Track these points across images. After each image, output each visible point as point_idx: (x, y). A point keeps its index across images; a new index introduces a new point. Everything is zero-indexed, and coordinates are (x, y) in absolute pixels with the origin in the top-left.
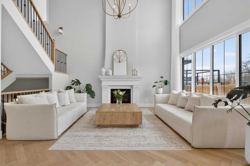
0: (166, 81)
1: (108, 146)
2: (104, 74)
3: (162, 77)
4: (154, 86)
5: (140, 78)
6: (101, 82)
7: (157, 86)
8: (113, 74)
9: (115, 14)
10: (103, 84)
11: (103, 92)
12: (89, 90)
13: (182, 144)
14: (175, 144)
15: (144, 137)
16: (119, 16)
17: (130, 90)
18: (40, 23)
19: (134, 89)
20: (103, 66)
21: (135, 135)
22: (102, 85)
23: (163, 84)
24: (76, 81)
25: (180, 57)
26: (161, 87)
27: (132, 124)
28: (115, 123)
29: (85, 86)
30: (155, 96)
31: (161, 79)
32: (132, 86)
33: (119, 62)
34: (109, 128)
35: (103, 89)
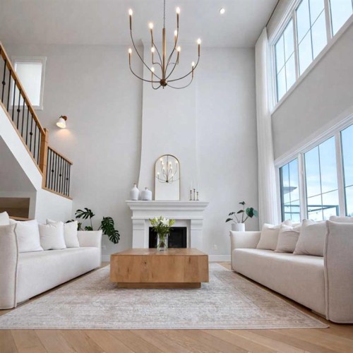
0: (252, 209)
1: (127, 320)
2: (136, 198)
3: (243, 203)
4: (228, 220)
5: (204, 205)
6: (131, 212)
7: (235, 219)
8: (154, 199)
9: (155, 79)
10: (135, 216)
11: (134, 232)
12: (108, 227)
13: (302, 317)
14: (285, 316)
15: (214, 304)
16: (163, 83)
17: (185, 228)
18: (26, 108)
19: (192, 228)
20: (136, 183)
21: (193, 301)
22: (132, 218)
23: (246, 215)
24: (86, 211)
25: (276, 167)
26: (243, 222)
27: (187, 281)
28: (151, 280)
29: (102, 220)
30: (231, 235)
31: (242, 207)
32: (189, 221)
33: (167, 181)
34: (138, 290)
35: (134, 228)
